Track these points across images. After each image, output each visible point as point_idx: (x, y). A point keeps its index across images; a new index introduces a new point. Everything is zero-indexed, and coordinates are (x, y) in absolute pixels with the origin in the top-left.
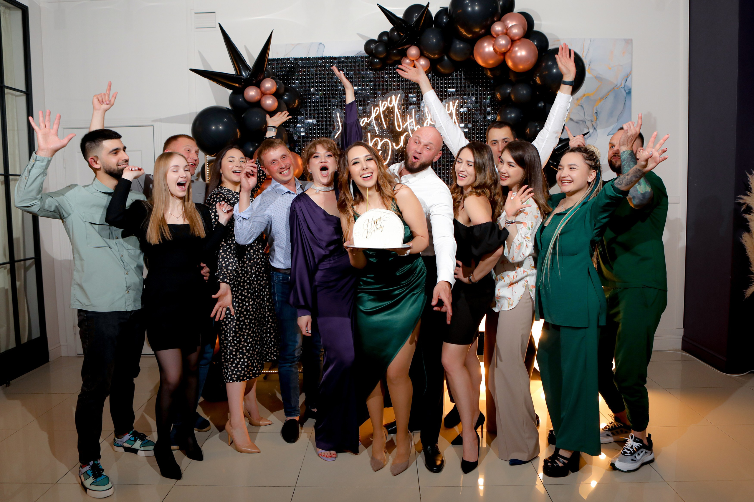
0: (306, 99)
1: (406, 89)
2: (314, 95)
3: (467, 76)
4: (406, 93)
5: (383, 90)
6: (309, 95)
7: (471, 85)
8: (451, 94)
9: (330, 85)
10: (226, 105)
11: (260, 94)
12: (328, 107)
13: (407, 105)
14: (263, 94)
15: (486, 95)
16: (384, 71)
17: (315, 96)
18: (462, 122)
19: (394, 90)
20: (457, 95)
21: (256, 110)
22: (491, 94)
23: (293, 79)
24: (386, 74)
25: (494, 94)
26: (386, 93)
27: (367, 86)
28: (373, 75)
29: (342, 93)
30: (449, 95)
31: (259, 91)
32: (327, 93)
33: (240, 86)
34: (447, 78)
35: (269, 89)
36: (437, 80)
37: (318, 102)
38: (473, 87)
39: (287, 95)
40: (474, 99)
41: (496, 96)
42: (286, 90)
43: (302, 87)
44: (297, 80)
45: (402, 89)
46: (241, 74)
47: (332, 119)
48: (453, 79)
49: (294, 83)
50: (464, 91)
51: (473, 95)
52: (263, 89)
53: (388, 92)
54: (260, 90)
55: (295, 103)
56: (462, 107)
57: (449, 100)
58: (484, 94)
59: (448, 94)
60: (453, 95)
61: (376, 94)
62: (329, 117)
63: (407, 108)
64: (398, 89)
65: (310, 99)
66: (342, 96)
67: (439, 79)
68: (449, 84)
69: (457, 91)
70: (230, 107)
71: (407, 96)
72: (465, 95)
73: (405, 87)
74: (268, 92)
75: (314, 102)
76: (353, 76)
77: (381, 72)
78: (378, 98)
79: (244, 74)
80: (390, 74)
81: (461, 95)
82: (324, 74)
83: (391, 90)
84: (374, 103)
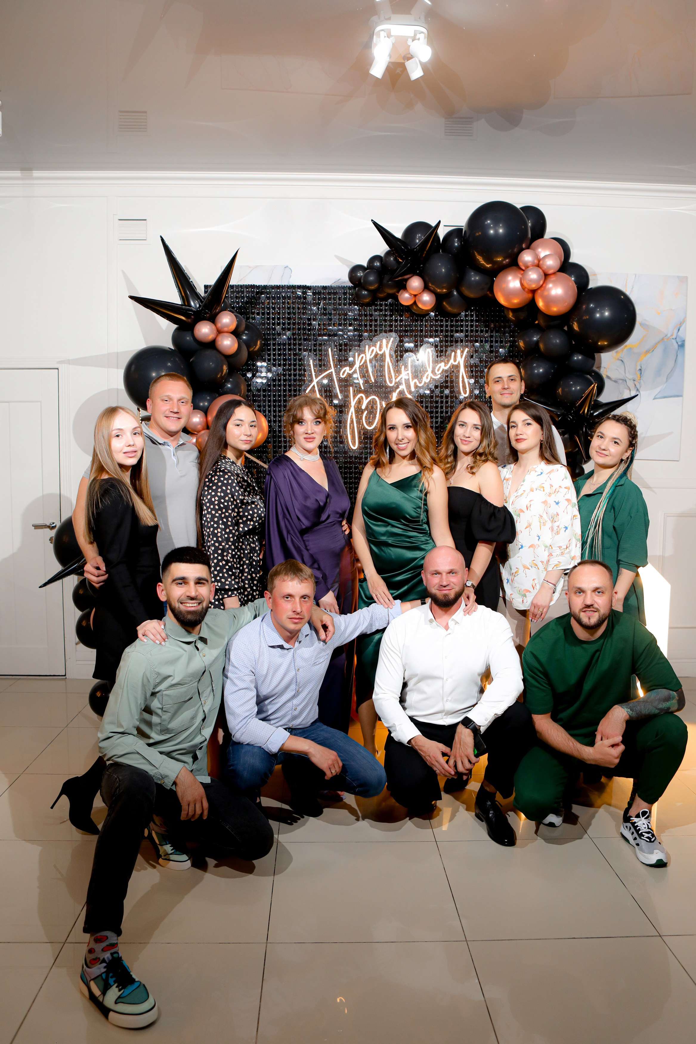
0: (270, 339)
1: (401, 331)
2: (279, 334)
3: (480, 317)
4: (400, 336)
5: (371, 331)
6: (274, 335)
7: (485, 329)
8: (459, 340)
9: (302, 322)
10: (168, 344)
11: (215, 331)
12: (297, 351)
13: (401, 351)
14: (219, 332)
15: (504, 343)
16: (373, 307)
17: (281, 336)
18: (471, 377)
19: (386, 332)
20: (467, 341)
21: (209, 352)
22: (510, 341)
23: (253, 313)
24: (375, 310)
25: (514, 342)
26: (374, 336)
27: (350, 325)
28: (358, 312)
29: (317, 333)
30: (457, 342)
31: (214, 327)
32: (297, 333)
33: (189, 320)
34: (455, 319)
35: (227, 325)
36: (442, 321)
37: (284, 345)
38: (487, 332)
39: (246, 335)
40: (488, 347)
41: (519, 344)
42: (247, 328)
43: (264, 324)
44: (258, 314)
45: (396, 331)
46: (189, 305)
47: (303, 368)
48: (462, 321)
49: (254, 319)
50: (476, 336)
51: (486, 342)
52: (219, 325)
53: (377, 335)
54: (215, 325)
55: (256, 345)
56: (472, 357)
57: (456, 347)
58: (501, 342)
59: (454, 340)
60: (462, 341)
61: (360, 336)
62: (300, 365)
63: (402, 356)
64: (391, 331)
65: (275, 339)
66: (316, 338)
67: (444, 319)
68: (457, 326)
69: (466, 336)
70: (173, 348)
71: (401, 341)
72: (477, 341)
73: (399, 329)
74: (226, 329)
75: (279, 344)
76: (333, 312)
77: (368, 308)
78: (363, 341)
79: (192, 304)
80: (381, 310)
81: (471, 341)
82: (293, 308)
83: (381, 331)
84: (358, 348)
